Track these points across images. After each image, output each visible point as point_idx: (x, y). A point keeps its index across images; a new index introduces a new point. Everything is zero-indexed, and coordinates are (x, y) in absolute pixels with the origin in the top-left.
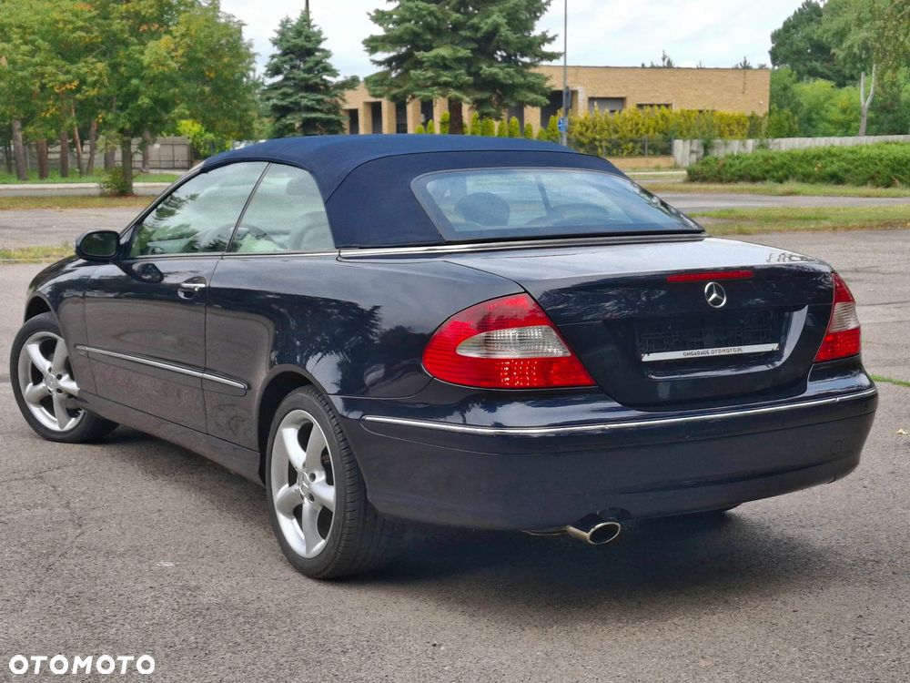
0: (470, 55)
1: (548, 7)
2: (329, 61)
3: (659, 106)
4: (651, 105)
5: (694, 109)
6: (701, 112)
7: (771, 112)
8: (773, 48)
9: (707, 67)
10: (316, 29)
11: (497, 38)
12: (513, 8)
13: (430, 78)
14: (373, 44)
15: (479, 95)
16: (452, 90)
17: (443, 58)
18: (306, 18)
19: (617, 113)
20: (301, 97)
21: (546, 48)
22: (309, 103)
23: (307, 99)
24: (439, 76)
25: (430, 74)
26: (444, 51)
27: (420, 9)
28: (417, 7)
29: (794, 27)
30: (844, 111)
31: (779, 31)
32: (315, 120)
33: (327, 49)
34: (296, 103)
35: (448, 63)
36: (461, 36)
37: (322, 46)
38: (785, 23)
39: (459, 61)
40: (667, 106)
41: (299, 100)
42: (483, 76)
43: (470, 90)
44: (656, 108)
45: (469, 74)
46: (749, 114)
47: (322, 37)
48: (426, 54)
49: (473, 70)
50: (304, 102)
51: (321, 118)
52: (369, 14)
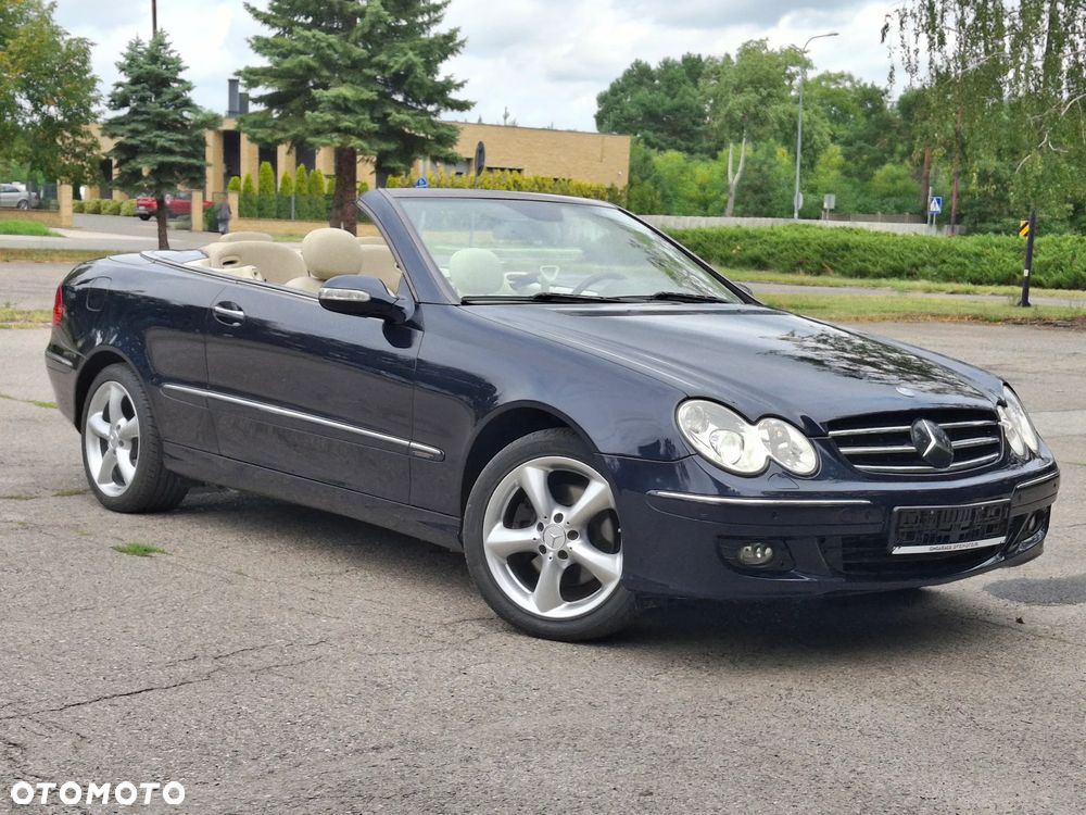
0: (376, 98)
1: (461, 49)
2: (189, 95)
3: (511, 170)
4: (502, 169)
5: (549, 176)
6: (556, 180)
7: (631, 183)
8: (599, 113)
9: (559, 129)
10: (173, 55)
11: (410, 80)
12: (428, 46)
13: (328, 122)
14: (253, 78)
15: (384, 146)
16: (354, 138)
17: (346, 99)
18: (159, 41)
19: (464, 176)
20: (157, 136)
21: (454, 95)
22: (167, 144)
23: (164, 139)
24: (338, 120)
25: (329, 117)
26: (346, 91)
27: (318, 40)
28: (314, 36)
29: (623, 90)
30: (703, 187)
31: (606, 94)
32: (173, 164)
33: (187, 79)
34: (151, 144)
35: (350, 105)
36: (364, 75)
37: (181, 75)
38: (612, 86)
39: (365, 104)
40: (519, 171)
41: (153, 139)
42: (391, 124)
43: (374, 140)
44: (508, 172)
45: (373, 120)
46: (608, 186)
47: (183, 65)
48: (325, 93)
49: (377, 115)
50: (161, 142)
51: (180, 163)
52: (249, 41)
